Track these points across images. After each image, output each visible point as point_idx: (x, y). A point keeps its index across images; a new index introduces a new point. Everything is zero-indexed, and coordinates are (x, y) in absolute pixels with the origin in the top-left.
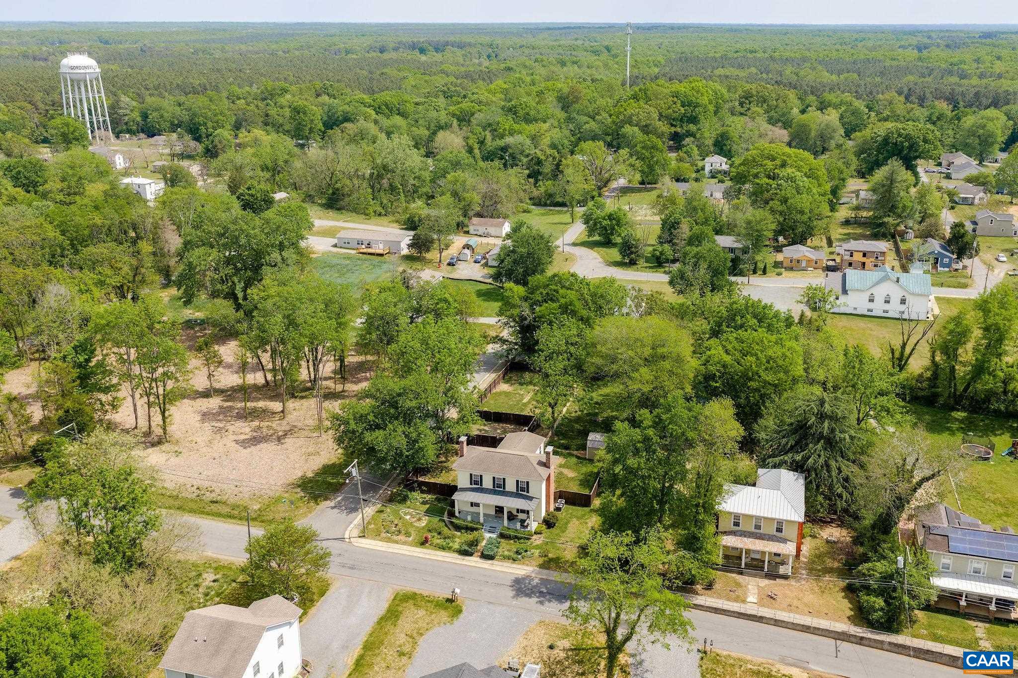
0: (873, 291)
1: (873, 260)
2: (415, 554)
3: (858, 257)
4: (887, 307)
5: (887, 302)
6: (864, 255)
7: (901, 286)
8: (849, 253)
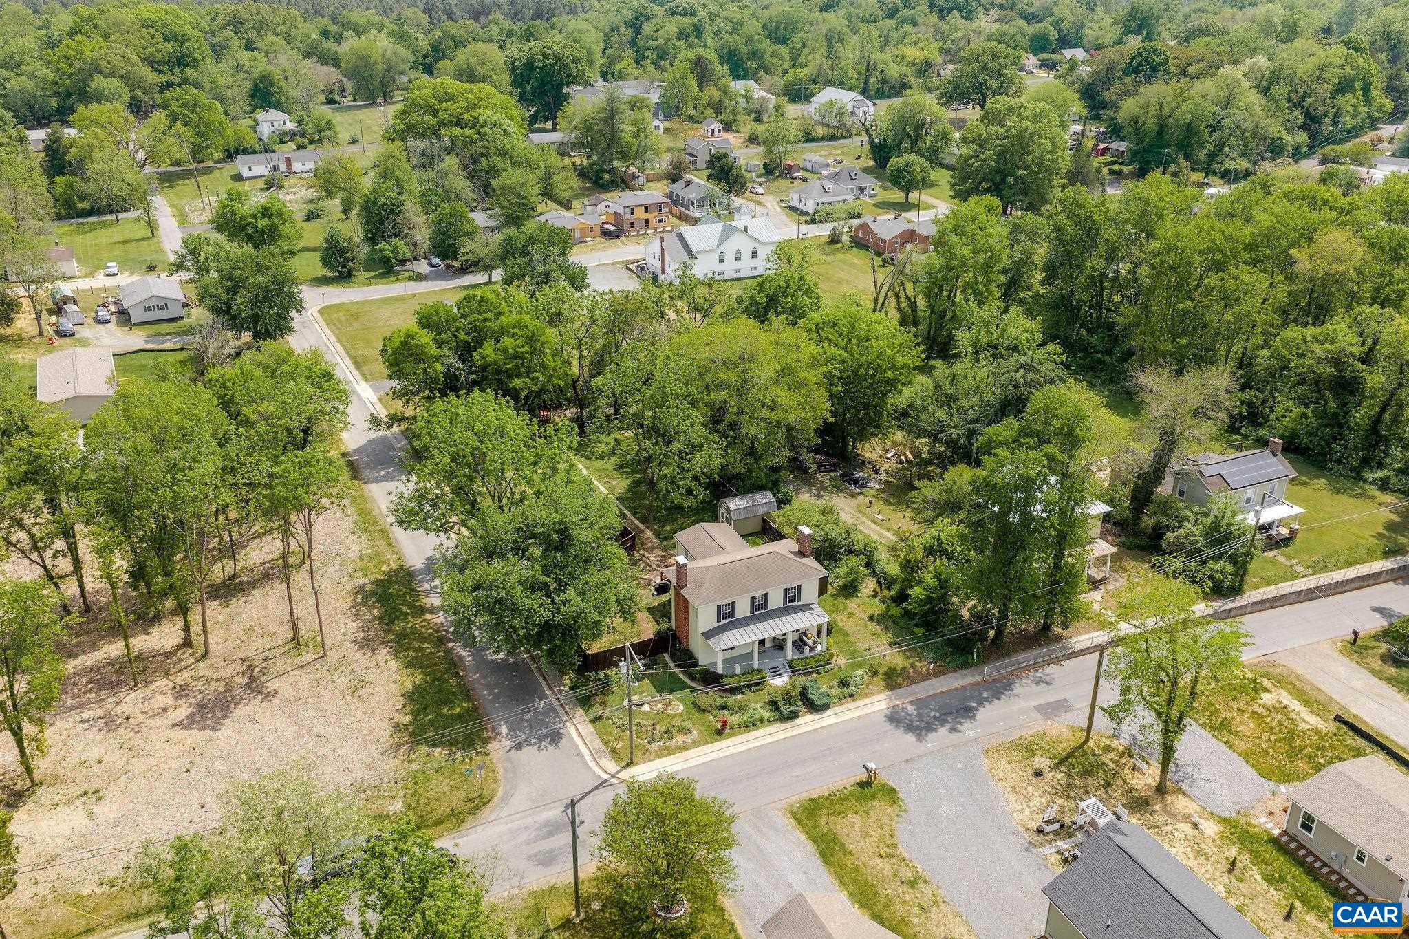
0: (722, 248)
1: (656, 214)
2: (732, 750)
3: (640, 214)
4: (738, 265)
5: (738, 259)
6: (646, 210)
7: (750, 236)
8: (629, 210)
